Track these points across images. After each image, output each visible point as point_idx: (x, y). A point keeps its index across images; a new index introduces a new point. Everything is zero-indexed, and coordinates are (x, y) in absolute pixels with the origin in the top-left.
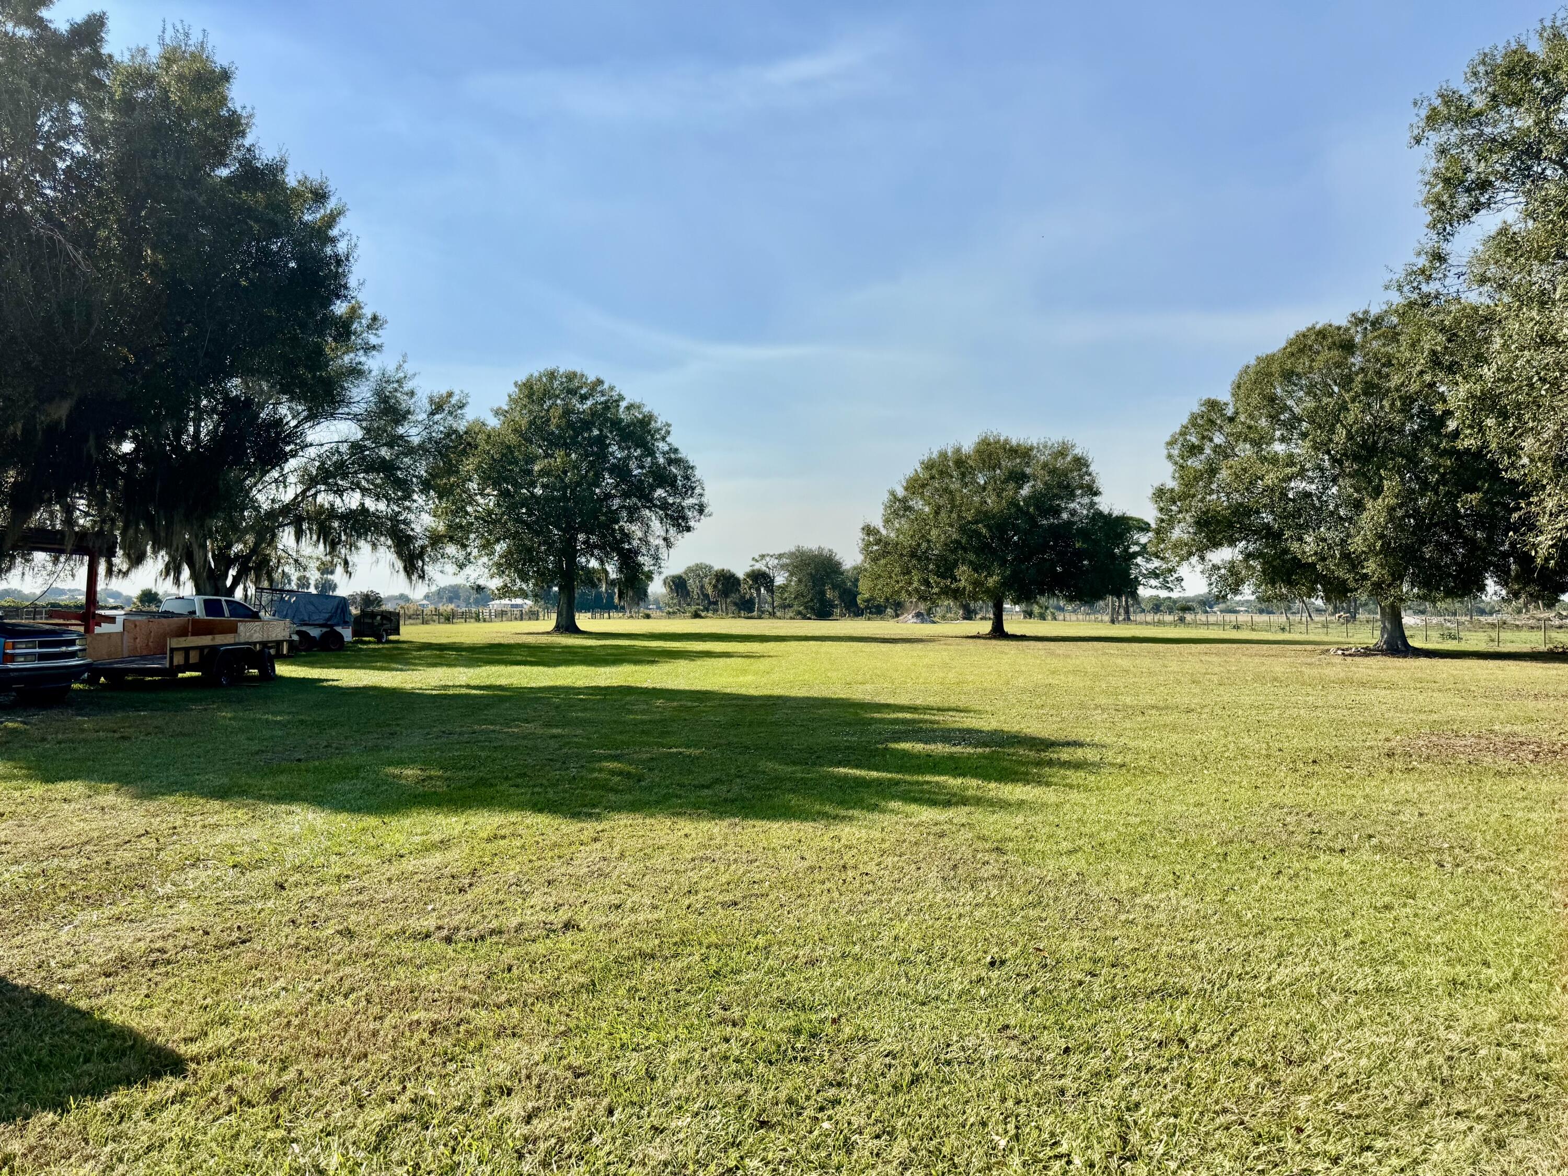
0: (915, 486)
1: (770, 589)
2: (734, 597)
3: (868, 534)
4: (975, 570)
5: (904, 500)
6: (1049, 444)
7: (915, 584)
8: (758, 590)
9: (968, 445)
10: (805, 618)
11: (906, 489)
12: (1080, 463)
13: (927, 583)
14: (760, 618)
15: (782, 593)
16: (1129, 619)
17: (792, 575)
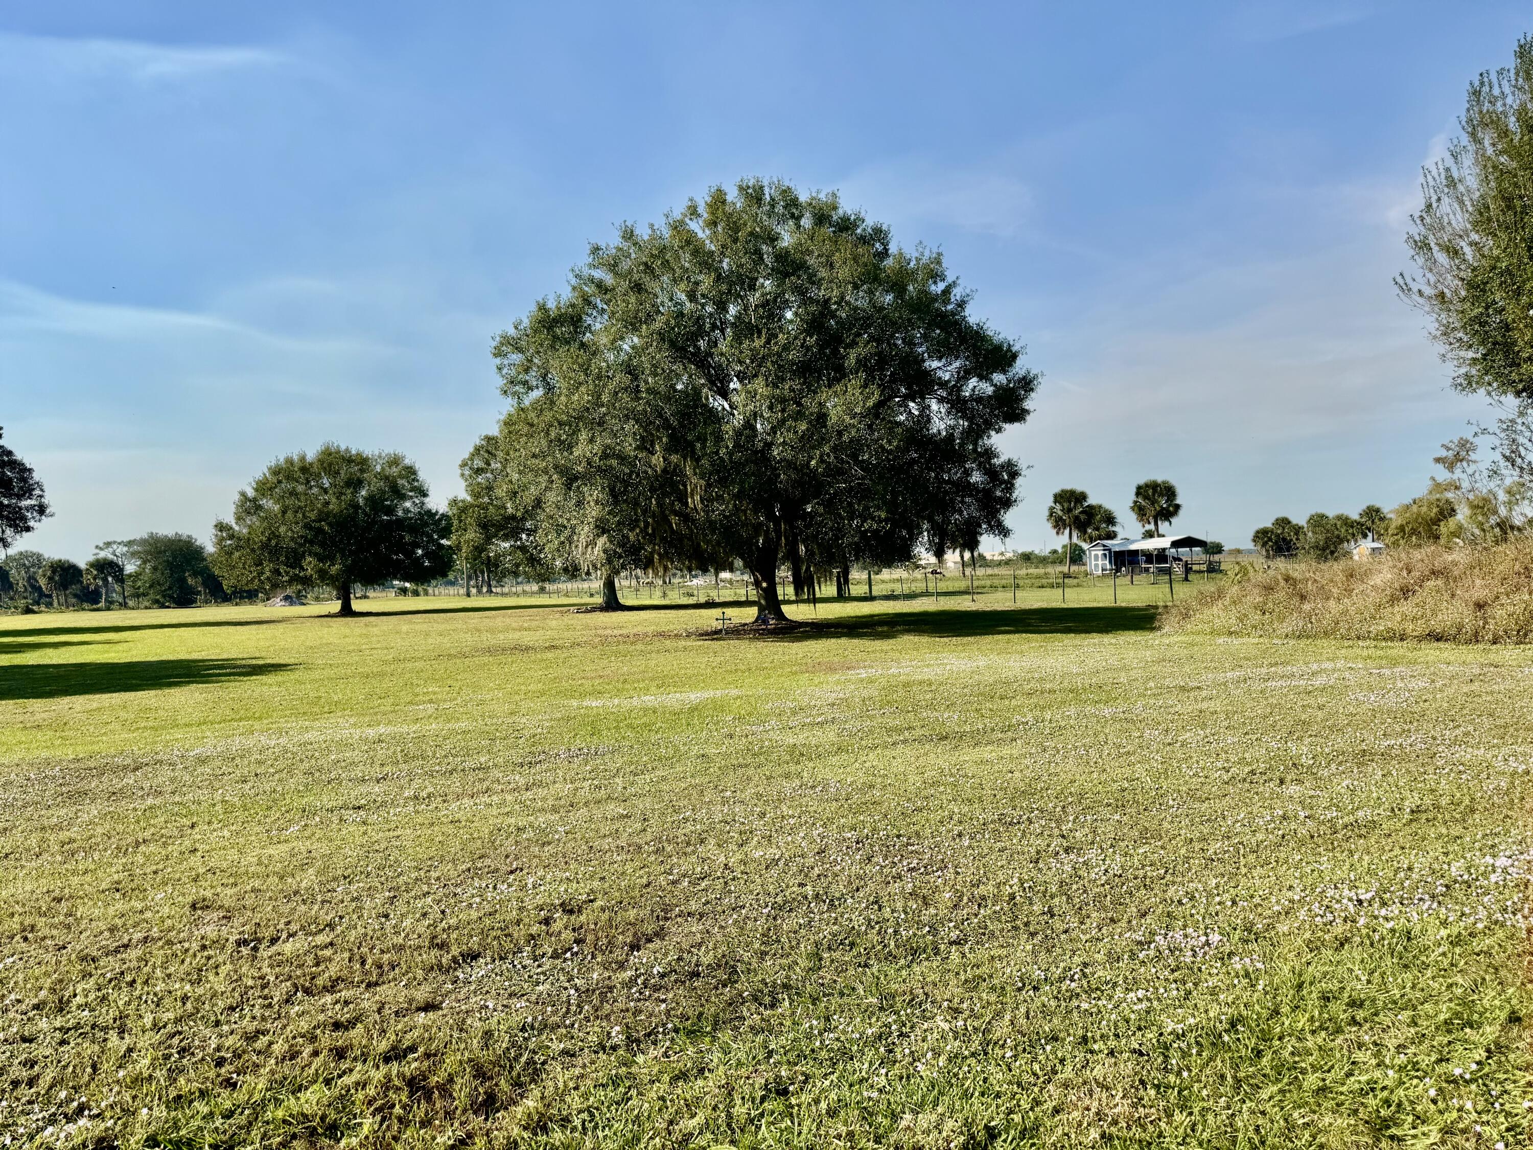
0: (263, 488)
1: (120, 578)
2: (75, 588)
3: (221, 531)
4: (320, 560)
5: (254, 500)
6: (383, 455)
7: (268, 574)
8: (105, 580)
9: (311, 455)
10: (163, 606)
11: (256, 490)
12: (411, 472)
13: (277, 572)
14: (108, 609)
15: (134, 581)
16: (491, 592)
17: (145, 562)
